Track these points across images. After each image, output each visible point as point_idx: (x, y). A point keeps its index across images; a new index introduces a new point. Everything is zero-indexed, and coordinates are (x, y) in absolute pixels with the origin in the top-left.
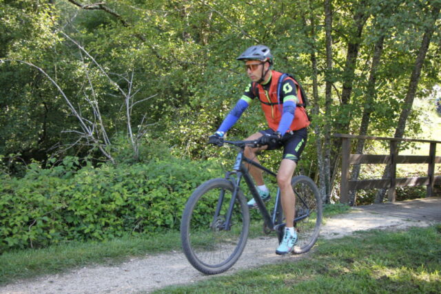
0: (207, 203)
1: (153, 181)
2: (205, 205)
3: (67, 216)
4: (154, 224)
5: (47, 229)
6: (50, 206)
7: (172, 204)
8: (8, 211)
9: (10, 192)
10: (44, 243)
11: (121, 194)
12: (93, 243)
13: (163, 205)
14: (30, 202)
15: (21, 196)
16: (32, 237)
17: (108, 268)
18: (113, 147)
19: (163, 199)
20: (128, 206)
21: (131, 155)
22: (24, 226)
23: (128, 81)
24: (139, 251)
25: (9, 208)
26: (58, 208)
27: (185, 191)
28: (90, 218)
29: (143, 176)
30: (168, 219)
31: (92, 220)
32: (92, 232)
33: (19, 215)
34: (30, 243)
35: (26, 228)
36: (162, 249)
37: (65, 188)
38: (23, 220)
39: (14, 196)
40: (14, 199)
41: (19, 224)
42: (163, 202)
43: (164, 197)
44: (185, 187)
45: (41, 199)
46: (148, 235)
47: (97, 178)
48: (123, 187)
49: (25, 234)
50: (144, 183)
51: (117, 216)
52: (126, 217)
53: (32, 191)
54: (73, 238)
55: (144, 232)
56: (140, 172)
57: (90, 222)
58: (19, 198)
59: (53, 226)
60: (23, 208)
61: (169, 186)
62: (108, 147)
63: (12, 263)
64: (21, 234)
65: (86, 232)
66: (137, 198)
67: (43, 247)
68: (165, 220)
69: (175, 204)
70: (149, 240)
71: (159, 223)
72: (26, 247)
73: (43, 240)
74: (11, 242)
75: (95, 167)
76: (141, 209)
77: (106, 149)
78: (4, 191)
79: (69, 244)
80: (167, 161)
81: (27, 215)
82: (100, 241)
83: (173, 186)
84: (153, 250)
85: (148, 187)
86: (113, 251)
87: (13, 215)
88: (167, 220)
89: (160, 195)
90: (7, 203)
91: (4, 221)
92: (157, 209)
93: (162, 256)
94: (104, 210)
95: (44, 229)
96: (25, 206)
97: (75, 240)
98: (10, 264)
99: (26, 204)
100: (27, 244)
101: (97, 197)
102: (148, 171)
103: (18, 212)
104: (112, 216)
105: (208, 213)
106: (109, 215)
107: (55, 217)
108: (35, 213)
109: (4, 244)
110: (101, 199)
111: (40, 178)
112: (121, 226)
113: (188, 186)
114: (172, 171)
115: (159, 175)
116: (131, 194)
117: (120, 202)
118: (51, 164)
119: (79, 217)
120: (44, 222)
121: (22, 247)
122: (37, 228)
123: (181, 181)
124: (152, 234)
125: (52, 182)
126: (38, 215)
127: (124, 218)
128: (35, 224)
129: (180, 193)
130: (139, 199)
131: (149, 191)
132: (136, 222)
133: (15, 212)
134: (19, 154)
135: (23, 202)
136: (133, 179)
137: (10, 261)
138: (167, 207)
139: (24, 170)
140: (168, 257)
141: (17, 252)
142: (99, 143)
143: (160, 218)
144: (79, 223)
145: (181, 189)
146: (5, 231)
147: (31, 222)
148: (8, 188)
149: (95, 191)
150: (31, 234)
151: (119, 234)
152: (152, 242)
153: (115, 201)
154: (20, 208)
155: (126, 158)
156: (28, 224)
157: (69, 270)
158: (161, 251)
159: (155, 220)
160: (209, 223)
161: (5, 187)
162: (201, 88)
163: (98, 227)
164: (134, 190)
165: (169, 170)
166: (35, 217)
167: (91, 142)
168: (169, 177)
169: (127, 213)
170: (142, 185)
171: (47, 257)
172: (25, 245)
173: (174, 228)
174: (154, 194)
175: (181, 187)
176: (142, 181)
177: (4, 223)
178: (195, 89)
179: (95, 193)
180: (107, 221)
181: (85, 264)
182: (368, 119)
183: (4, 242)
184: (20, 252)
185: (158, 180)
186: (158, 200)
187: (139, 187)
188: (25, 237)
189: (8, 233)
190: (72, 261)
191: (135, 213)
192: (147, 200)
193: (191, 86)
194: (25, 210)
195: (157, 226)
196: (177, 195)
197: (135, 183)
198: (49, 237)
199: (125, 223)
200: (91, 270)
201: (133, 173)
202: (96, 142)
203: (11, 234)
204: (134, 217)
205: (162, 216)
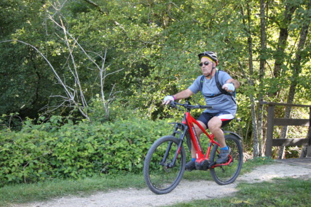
0: (159, 153)
1: (117, 135)
2: (156, 155)
3: (52, 160)
4: (116, 168)
5: (36, 170)
6: (40, 152)
7: (131, 153)
8: (8, 155)
9: (11, 141)
10: (35, 180)
11: (93, 145)
12: (70, 181)
13: (124, 154)
14: (24, 149)
15: (18, 144)
16: (26, 175)
17: (80, 199)
18: (90, 109)
19: (124, 149)
20: (98, 153)
21: (103, 115)
22: (20, 167)
23: (102, 57)
24: (104, 187)
25: (9, 153)
26: (45, 154)
27: (141, 143)
28: (69, 162)
29: (110, 132)
30: (128, 164)
31: (70, 163)
32: (70, 173)
33: (17, 158)
34: (24, 179)
35: (21, 168)
36: (121, 186)
37: (51, 139)
38: (19, 162)
39: (13, 144)
40: (13, 147)
41: (16, 165)
42: (125, 152)
43: (125, 148)
44: (142, 140)
45: (33, 147)
46: (112, 176)
47: (75, 132)
48: (94, 139)
49: (20, 172)
50: (111, 137)
51: (89, 161)
52: (96, 162)
53: (26, 141)
54: (56, 177)
55: (109, 174)
56: (108, 129)
57: (68, 165)
58: (17, 146)
59: (41, 168)
60: (20, 153)
61: (130, 140)
62: (85, 108)
63: (11, 193)
64: (18, 172)
65: (65, 172)
66: (104, 148)
67: (33, 182)
68: (125, 165)
69: (134, 153)
70: (112, 180)
71: (120, 167)
72: (21, 182)
73: (33, 177)
74: (10, 178)
75: (75, 123)
76: (107, 156)
77: (84, 110)
78: (6, 140)
79: (53, 181)
80: (129, 120)
81: (22, 158)
82: (76, 179)
83: (133, 140)
84: (114, 187)
85: (113, 140)
86: (84, 187)
87: (12, 158)
88: (127, 166)
89: (122, 146)
90: (8, 149)
91: (5, 163)
92: (119, 157)
93: (121, 191)
94: (79, 156)
95: (34, 169)
96: (21, 152)
97: (57, 178)
98: (9, 193)
99: (22, 150)
100: (22, 180)
101: (74, 147)
102: (114, 128)
103: (16, 156)
104: (85, 161)
105: (159, 161)
106: (83, 160)
107: (42, 161)
108: (28, 157)
109: (5, 179)
110: (77, 148)
111: (33, 131)
112: (92, 168)
113: (144, 140)
114: (133, 128)
115: (123, 131)
116: (100, 145)
117: (91, 151)
118: (41, 121)
119: (60, 161)
120: (35, 164)
121: (18, 182)
122: (29, 168)
123: (139, 136)
124: (115, 175)
125: (41, 135)
126: (30, 159)
127: (94, 162)
128: (28, 165)
129: (138, 145)
130: (106, 148)
131: (114, 142)
132: (103, 166)
133: (14, 156)
134: (17, 113)
135: (20, 149)
136: (102, 134)
137: (9, 191)
138: (127, 156)
139: (21, 125)
140: (125, 192)
141: (14, 185)
142: (79, 105)
143: (122, 164)
144: (61, 166)
145: (138, 142)
146: (6, 169)
147: (25, 164)
148: (9, 138)
149: (73, 142)
150: (25, 172)
151: (90, 174)
152: (114, 181)
153: (87, 150)
154: (18, 153)
155: (99, 118)
156: (23, 165)
157: (51, 198)
158: (120, 187)
159: (118, 165)
160: (159, 168)
161: (7, 138)
162: (160, 63)
163: (75, 169)
164: (102, 142)
165: (129, 128)
166: (28, 160)
167: (72, 105)
168: (129, 133)
169: (96, 160)
170: (108, 138)
171: (36, 190)
172: (20, 181)
173: (132, 172)
174: (118, 145)
175: (139, 141)
176: (109, 135)
177: (5, 164)
178: (155, 64)
179: (73, 143)
180: (82, 165)
181: (63, 195)
182: (294, 90)
183: (5, 178)
184: (17, 185)
185: (121, 134)
186: (121, 150)
187: (107, 140)
188: (21, 175)
189: (8, 171)
190: (54, 193)
191: (103, 159)
192: (112, 149)
193: (152, 62)
194: (21, 155)
195: (119, 169)
196: (135, 146)
197: (104, 137)
198: (38, 175)
199: (95, 167)
200: (68, 200)
201: (103, 129)
202: (77, 104)
203: (10, 172)
204: (102, 162)
205: (123, 162)
